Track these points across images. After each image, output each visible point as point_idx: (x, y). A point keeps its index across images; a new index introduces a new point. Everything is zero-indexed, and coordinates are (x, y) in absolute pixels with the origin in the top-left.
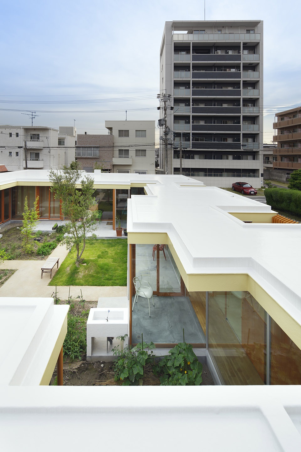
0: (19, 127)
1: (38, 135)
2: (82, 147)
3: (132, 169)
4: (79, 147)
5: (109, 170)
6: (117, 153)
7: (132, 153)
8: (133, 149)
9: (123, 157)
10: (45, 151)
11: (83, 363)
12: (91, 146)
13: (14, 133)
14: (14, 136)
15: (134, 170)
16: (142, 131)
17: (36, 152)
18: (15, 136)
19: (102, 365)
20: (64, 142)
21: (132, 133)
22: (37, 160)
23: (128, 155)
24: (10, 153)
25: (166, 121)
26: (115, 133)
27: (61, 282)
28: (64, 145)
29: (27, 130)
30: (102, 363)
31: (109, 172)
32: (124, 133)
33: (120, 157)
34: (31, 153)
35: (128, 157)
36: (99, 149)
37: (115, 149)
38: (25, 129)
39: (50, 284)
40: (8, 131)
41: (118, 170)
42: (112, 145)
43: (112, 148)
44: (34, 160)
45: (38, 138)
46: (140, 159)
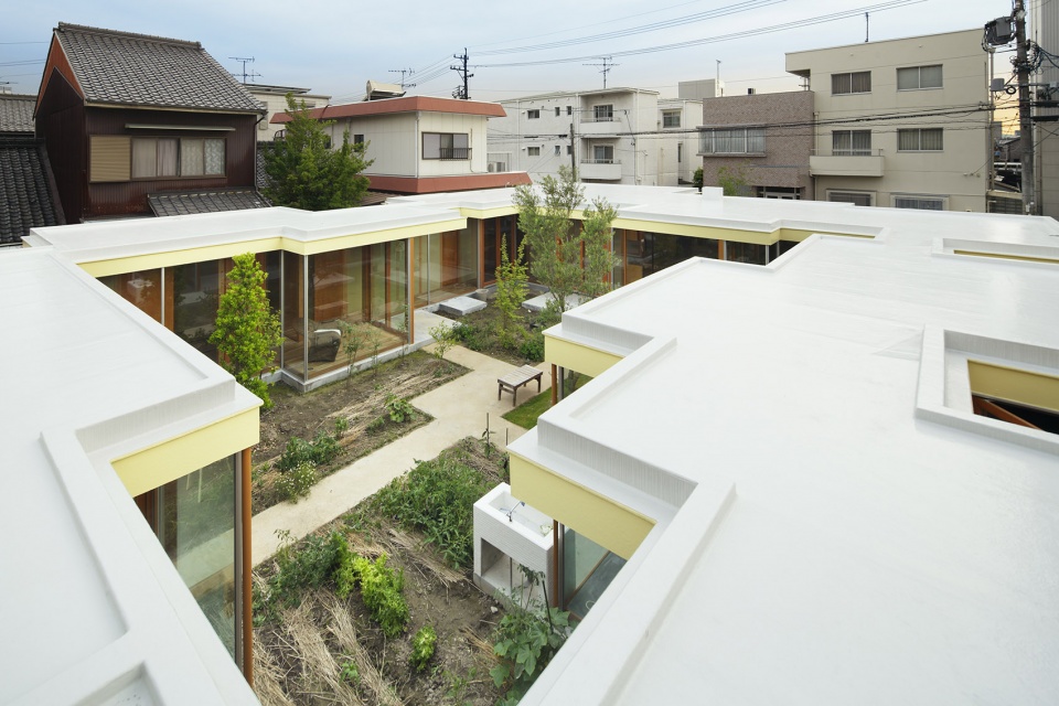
0: (572, 95)
1: (611, 107)
2: (716, 130)
3: (884, 189)
4: (710, 130)
5: (798, 190)
6: (825, 141)
7: (884, 139)
8: (890, 128)
9: (848, 154)
10: (625, 143)
11: (464, 581)
12: (740, 124)
13: (563, 108)
14: (564, 113)
15: (892, 194)
16: (922, 67)
17: (606, 144)
18: (566, 113)
19: (494, 609)
20: (678, 119)
21: (883, 80)
22: (608, 162)
23: (869, 147)
24: (558, 147)
25: (1021, 24)
26: (821, 84)
27: (527, 419)
28: (679, 125)
29: (587, 98)
30: (496, 606)
31: (798, 198)
32: (852, 82)
33: (834, 154)
34: (596, 147)
35: (869, 154)
36: (765, 132)
37: (818, 129)
38: (582, 97)
39: (507, 417)
40: (552, 105)
41: (828, 192)
42: (808, 119)
43: (807, 129)
44: (602, 162)
45: (611, 115)
46: (916, 160)
